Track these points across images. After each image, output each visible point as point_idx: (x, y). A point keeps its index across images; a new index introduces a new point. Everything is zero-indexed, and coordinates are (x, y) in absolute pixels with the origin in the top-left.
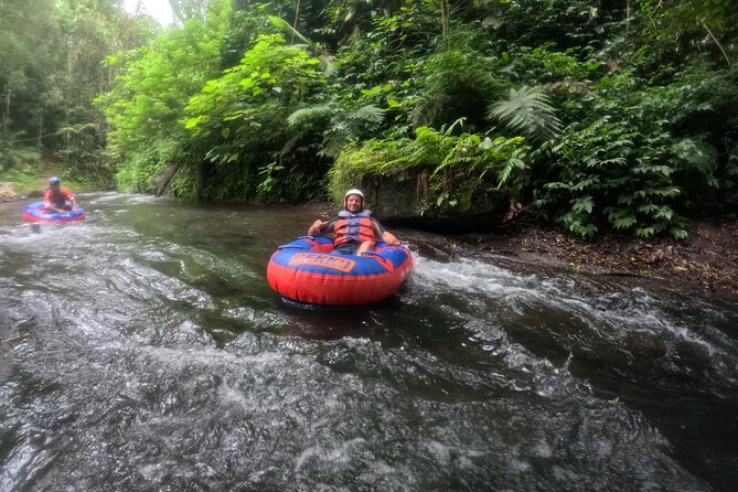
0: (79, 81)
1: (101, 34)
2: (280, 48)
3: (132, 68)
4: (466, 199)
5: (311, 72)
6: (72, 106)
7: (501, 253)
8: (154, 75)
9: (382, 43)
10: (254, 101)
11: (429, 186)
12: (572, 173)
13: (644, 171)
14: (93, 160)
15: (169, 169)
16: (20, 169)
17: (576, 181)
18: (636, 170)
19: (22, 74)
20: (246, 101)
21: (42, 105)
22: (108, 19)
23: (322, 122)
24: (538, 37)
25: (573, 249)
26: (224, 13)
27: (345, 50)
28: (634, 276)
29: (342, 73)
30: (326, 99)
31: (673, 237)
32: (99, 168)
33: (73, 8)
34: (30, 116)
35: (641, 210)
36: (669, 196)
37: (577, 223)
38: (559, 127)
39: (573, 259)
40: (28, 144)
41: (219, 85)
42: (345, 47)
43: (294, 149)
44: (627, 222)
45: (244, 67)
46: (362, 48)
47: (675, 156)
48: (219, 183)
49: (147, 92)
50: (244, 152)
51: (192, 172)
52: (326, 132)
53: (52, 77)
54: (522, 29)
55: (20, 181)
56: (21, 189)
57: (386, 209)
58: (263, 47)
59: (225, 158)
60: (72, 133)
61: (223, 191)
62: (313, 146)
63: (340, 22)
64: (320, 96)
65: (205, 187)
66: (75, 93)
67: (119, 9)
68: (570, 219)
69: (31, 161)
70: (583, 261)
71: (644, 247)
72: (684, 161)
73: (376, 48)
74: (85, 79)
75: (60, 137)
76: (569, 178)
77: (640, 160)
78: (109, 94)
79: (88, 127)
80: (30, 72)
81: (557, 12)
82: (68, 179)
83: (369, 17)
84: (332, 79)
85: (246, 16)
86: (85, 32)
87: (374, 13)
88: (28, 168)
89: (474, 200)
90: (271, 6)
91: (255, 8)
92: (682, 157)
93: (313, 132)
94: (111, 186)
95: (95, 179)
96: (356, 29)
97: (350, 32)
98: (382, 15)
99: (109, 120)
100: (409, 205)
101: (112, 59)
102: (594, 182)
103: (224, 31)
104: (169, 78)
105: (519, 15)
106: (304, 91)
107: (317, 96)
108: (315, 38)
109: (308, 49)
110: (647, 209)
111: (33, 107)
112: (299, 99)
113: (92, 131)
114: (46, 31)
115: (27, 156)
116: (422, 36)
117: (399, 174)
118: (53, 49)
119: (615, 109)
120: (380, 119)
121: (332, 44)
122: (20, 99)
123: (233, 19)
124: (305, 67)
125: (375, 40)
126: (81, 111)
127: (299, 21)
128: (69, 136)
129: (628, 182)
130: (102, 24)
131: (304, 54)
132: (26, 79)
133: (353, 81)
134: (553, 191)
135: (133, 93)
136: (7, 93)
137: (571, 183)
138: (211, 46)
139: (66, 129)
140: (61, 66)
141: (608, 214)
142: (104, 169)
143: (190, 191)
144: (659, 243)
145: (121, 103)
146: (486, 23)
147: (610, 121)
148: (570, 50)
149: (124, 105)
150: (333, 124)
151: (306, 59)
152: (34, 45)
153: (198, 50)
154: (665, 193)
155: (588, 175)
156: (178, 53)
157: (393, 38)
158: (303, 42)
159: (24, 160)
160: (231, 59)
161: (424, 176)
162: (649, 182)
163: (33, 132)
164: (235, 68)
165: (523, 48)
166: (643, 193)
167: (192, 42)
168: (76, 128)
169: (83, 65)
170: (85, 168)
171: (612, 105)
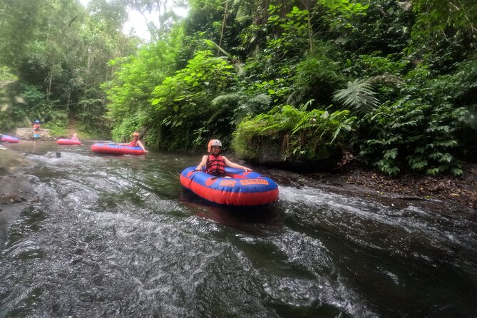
0: (93, 73)
1: (108, 47)
2: (210, 59)
3: (124, 68)
4: (312, 150)
5: (228, 73)
6: (88, 88)
7: (332, 184)
8: (136, 73)
9: (273, 56)
10: (194, 90)
11: (290, 142)
12: (384, 133)
13: (433, 130)
14: (100, 121)
15: (144, 129)
16: (55, 123)
17: (387, 139)
18: (428, 130)
19: (60, 67)
20: (189, 90)
21: (71, 86)
22: (113, 38)
23: (234, 103)
24: (371, 48)
25: (382, 183)
26: (179, 37)
27: (251, 60)
28: (420, 200)
29: (248, 74)
30: (237, 90)
31: (453, 174)
32: (103, 126)
33: (92, 30)
34: (63, 92)
35: (431, 156)
36: (449, 146)
37: (386, 166)
38: (378, 104)
39: (380, 189)
40: (60, 108)
41: (172, 80)
42: (250, 58)
43: (215, 120)
44: (420, 165)
45: (188, 70)
46: (260, 59)
47: (455, 120)
48: (172, 139)
49: (132, 82)
50: (186, 121)
51: (156, 133)
52: (235, 110)
53: (77, 70)
54: (360, 44)
55: (54, 129)
56: (54, 134)
57: (265, 156)
58: (200, 58)
59: (174, 124)
60: (88, 104)
61: (174, 144)
62: (228, 118)
63: (248, 43)
64: (234, 88)
65: (163, 141)
66: (91, 81)
67: (119, 32)
68: (382, 164)
69: (62, 118)
70: (386, 190)
71: (431, 181)
72: (462, 123)
73: (269, 59)
74: (97, 72)
75: (80, 105)
76: (382, 137)
77: (430, 123)
78: (110, 82)
79: (98, 101)
80: (64, 66)
81: (382, 32)
82: (83, 131)
83: (265, 40)
84: (242, 78)
85: (191, 39)
86: (99, 45)
87: (268, 37)
88: (59, 122)
89: (317, 151)
90: (206, 33)
91: (197, 34)
92: (460, 120)
93: (228, 109)
94: (109, 137)
95: (99, 132)
96: (257, 47)
97: (254, 49)
98: (273, 38)
99: (109, 98)
100: (278, 154)
101: (113, 62)
102: (398, 139)
103: (178, 49)
104: (144, 74)
105: (358, 35)
106: (225, 85)
107: (232, 88)
108: (233, 53)
109: (228, 60)
110: (434, 155)
111: (65, 87)
112: (222, 90)
113: (100, 104)
114: (76, 42)
115: (60, 115)
116: (298, 51)
117: (273, 134)
118: (79, 54)
119: (415, 90)
120: (268, 102)
121: (243, 56)
122: (57, 81)
123: (184, 41)
124: (224, 70)
125: (268, 54)
126: (93, 91)
127: (223, 42)
128: (85, 105)
129: (422, 138)
130: (109, 41)
131: (224, 62)
132: (62, 70)
133: (254, 79)
134: (372, 146)
135: (124, 82)
136: (50, 77)
137: (384, 140)
138: (170, 57)
139: (84, 101)
140: (83, 64)
141: (409, 160)
142: (105, 127)
143: (154, 143)
144: (442, 178)
145: (116, 88)
146: (337, 42)
147: (411, 99)
148: (390, 55)
149: (118, 89)
150: (240, 105)
151: (225, 65)
152: (67, 51)
153: (162, 59)
154: (447, 144)
155: (395, 134)
156: (151, 60)
157: (280, 52)
158: (225, 55)
159: (57, 118)
160: (181, 65)
161: (287, 136)
162: (437, 138)
163: (64, 101)
164: (183, 70)
165: (361, 56)
166: (432, 145)
167: (159, 54)
168: (90, 101)
169: (97, 64)
170: (94, 125)
171: (413, 88)
